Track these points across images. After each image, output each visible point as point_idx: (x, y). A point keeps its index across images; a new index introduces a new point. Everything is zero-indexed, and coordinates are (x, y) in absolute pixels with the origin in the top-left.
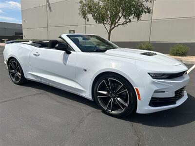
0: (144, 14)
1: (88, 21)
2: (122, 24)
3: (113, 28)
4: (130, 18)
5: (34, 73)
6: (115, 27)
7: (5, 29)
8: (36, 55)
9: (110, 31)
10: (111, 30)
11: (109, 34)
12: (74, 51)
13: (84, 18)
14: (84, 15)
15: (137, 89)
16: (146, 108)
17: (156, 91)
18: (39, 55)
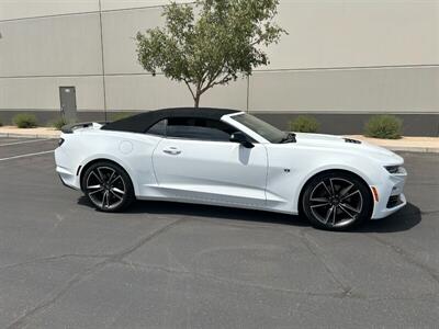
6: (208, 87)
8: (169, 152)
9: (198, 95)
10: (200, 93)
11: (197, 100)
12: (257, 142)
16: (383, 211)
17: (395, 188)
18: (178, 153)
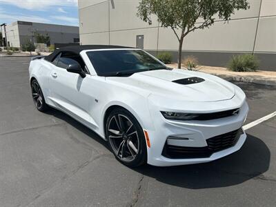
0: (235, 10)
1: (150, 24)
2: (200, 27)
3: (187, 33)
4: (212, 17)
5: (53, 99)
6: (188, 31)
7: (62, 34)
8: (54, 76)
9: (182, 38)
10: (183, 36)
11: (181, 41)
12: (89, 74)
13: (144, 19)
14: (145, 16)
15: (146, 132)
16: (158, 159)
17: (170, 137)
18: (57, 77)
